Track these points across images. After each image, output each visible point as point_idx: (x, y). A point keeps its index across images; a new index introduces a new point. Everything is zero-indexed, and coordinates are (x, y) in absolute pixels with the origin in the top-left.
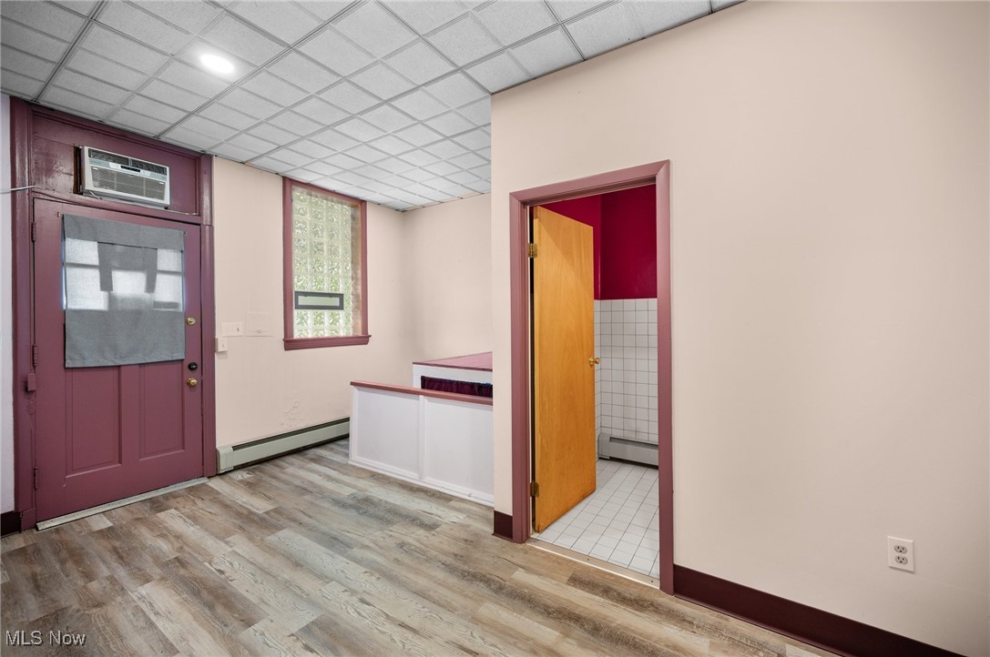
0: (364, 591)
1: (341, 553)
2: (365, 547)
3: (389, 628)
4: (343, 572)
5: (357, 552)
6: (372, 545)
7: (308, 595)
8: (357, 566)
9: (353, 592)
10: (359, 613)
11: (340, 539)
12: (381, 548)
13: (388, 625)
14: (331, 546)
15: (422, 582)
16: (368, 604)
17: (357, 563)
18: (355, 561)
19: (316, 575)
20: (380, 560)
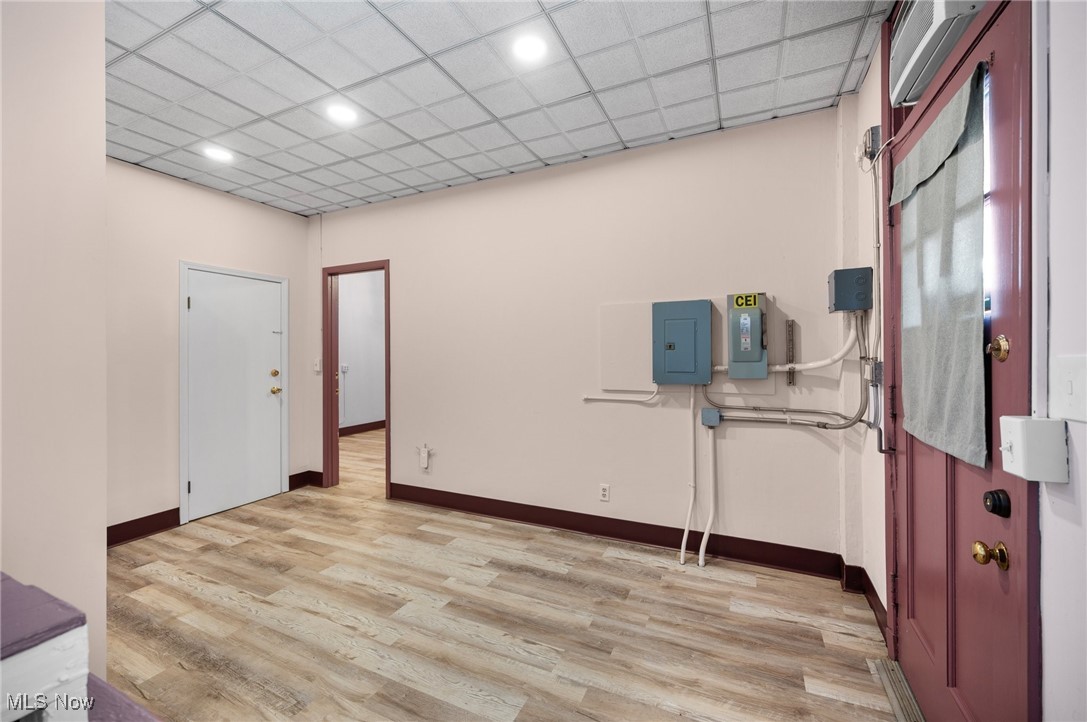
0: (352, 637)
1: (391, 684)
2: (356, 698)
3: (329, 611)
4: (382, 657)
5: (367, 688)
6: (347, 703)
7: (412, 629)
8: (364, 667)
9: (365, 635)
10: (356, 618)
11: (401, 712)
12: (331, 698)
13: (330, 612)
14: (412, 694)
15: (285, 653)
16: (348, 626)
17: (365, 671)
18: (369, 673)
19: (414, 650)
20: (335, 678)
